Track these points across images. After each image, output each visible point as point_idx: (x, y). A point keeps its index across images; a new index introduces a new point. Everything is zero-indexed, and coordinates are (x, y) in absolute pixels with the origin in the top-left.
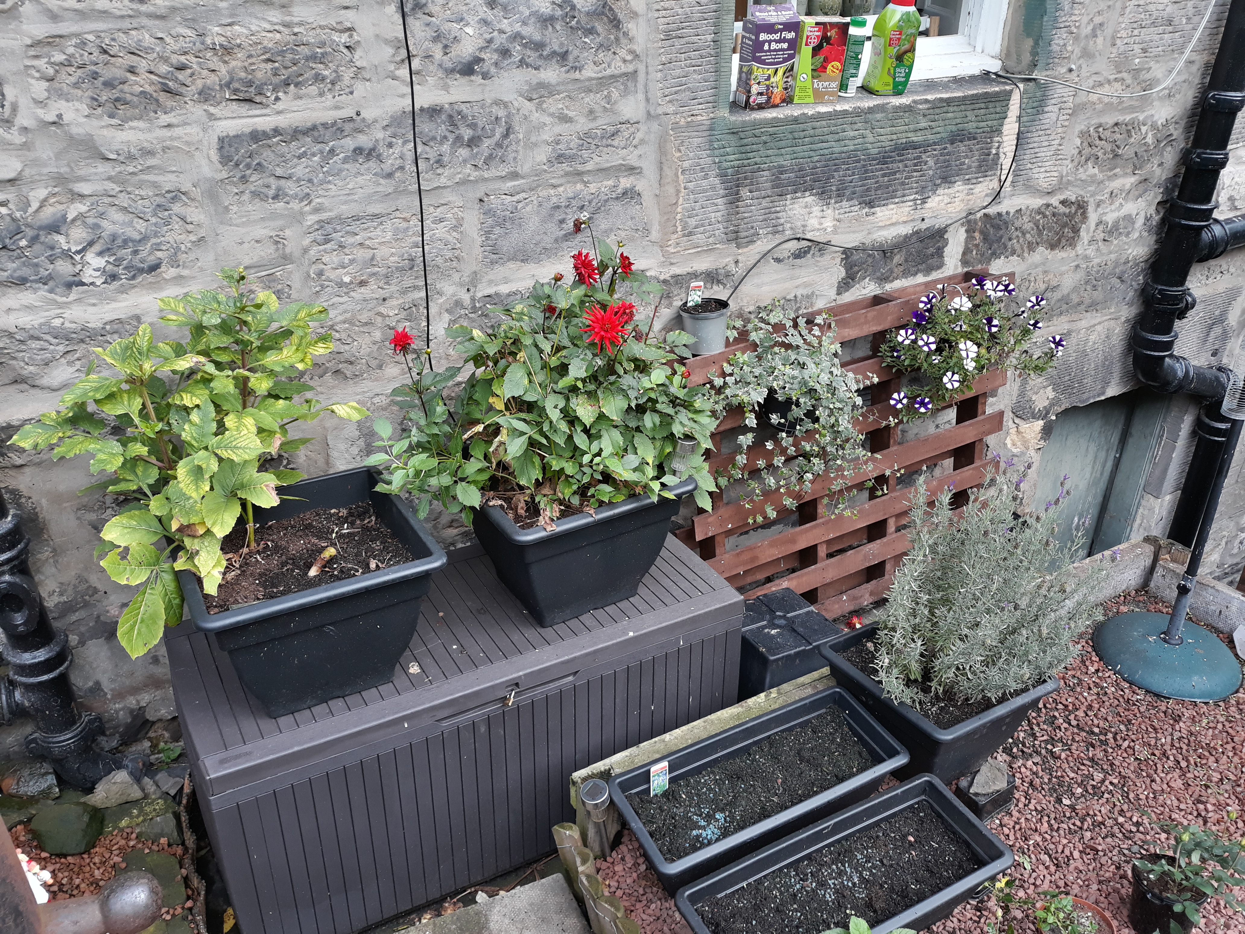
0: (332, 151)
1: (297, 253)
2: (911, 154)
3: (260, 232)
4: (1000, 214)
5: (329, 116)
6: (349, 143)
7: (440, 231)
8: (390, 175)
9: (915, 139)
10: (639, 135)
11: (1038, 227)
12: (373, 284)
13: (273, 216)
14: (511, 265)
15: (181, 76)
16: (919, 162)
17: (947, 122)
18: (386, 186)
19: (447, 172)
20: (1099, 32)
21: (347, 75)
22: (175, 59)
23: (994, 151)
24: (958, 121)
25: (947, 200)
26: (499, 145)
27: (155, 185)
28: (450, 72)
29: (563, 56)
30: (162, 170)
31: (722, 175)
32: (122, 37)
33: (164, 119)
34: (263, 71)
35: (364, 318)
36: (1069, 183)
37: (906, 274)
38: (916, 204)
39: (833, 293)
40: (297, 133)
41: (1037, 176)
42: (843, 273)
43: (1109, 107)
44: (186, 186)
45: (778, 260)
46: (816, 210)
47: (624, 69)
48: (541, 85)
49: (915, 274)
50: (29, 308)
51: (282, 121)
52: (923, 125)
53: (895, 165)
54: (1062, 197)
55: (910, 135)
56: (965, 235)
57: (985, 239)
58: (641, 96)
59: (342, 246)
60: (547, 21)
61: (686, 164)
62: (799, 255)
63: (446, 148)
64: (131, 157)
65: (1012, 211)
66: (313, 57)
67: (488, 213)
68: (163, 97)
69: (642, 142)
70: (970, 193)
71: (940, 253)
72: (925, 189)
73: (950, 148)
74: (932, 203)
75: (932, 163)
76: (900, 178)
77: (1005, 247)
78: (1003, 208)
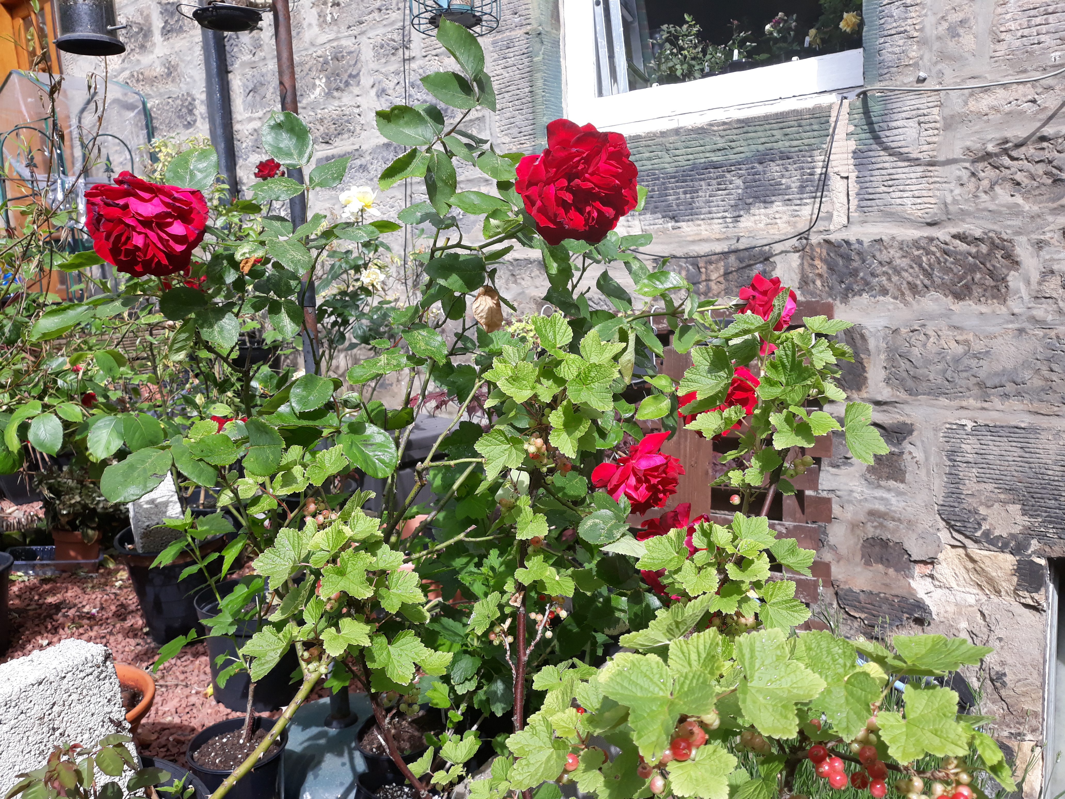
2: (713, 173)
4: (847, 242)
5: (350, 148)
9: (715, 159)
11: (920, 266)
16: (723, 181)
17: (750, 142)
20: (961, 31)
21: (358, 128)
23: (818, 171)
24: (763, 140)
25: (765, 220)
36: (963, 212)
38: (726, 222)
41: (899, 201)
51: (335, 151)
52: (720, 146)
53: (696, 183)
54: (954, 231)
55: (708, 155)
56: (799, 261)
57: (831, 269)
65: (867, 241)
66: (347, 121)
70: (796, 214)
72: (735, 207)
73: (759, 168)
74: (746, 222)
75: (739, 182)
76: (703, 195)
77: (867, 284)
78: (850, 235)
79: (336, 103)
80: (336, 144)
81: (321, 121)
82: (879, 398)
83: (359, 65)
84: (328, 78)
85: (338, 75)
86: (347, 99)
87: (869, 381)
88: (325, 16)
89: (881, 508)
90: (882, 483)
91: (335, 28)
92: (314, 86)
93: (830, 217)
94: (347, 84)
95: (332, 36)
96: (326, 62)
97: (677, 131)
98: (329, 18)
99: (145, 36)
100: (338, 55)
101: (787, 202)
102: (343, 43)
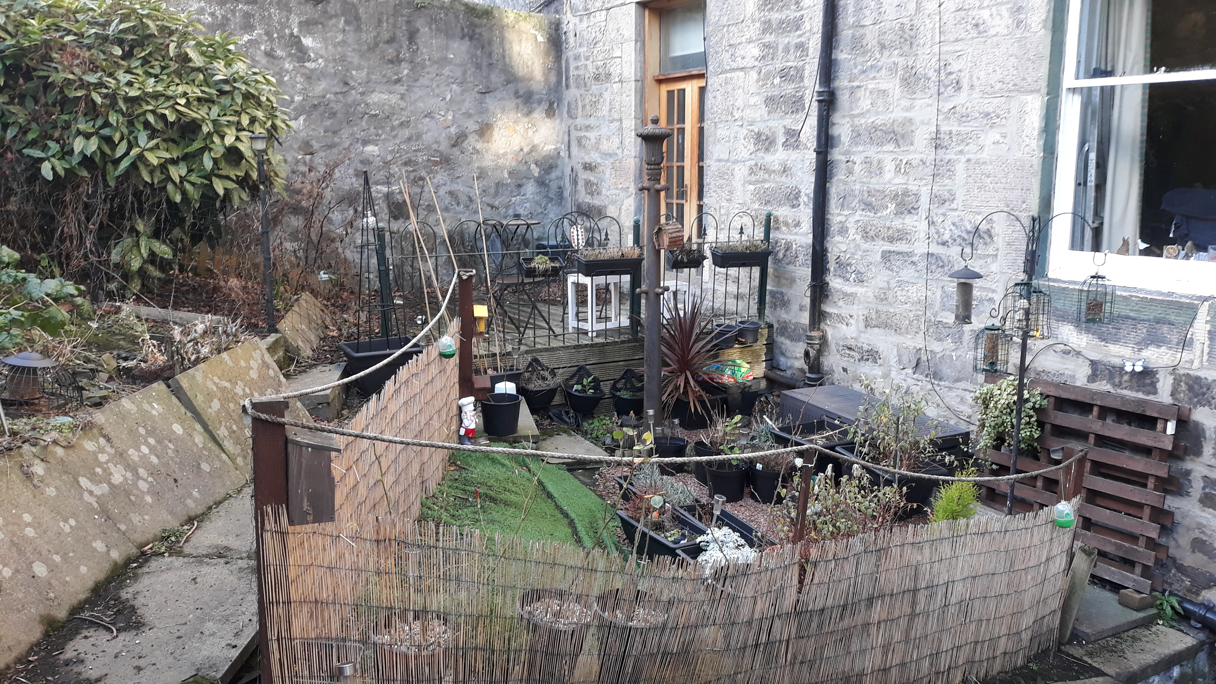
0: (906, 261)
1: (892, 288)
2: (1130, 322)
3: (886, 279)
5: (907, 250)
6: (910, 259)
8: (919, 272)
9: (1132, 314)
10: (996, 279)
12: (908, 304)
13: (889, 275)
14: (948, 313)
16: (1135, 327)
17: (1153, 311)
18: (916, 275)
19: (933, 275)
21: (913, 240)
24: (1160, 312)
25: (1156, 354)
27: (868, 260)
28: (938, 244)
30: (870, 256)
33: (873, 243)
34: (896, 235)
35: (904, 314)
37: (1131, 388)
38: (1134, 350)
39: (1085, 380)
40: (899, 253)
42: (1091, 372)
45: (1056, 352)
46: (1075, 333)
47: (992, 253)
49: (1138, 391)
51: (896, 249)
52: (1136, 308)
53: (1120, 325)
56: (1172, 381)
57: (1190, 389)
58: (998, 264)
60: (968, 232)
62: (1065, 353)
63: (934, 267)
64: (865, 251)
66: (907, 233)
67: (944, 292)
69: (997, 281)
70: (1174, 356)
71: (1153, 385)
72: (1140, 343)
73: (1156, 326)
74: (1145, 353)
75: (1145, 331)
76: (1123, 332)
77: (1209, 402)
78: (1202, 374)
79: (901, 221)
80: (897, 245)
81: (889, 228)
82: (1209, 463)
83: (919, 203)
84: (897, 205)
85: (904, 205)
86: (909, 221)
87: (1205, 453)
88: (900, 168)
89: (1205, 523)
90: (1206, 509)
91: (906, 177)
92: (887, 207)
93: (1192, 362)
94: (910, 212)
95: (903, 181)
96: (898, 196)
98: (903, 170)
99: (770, 143)
100: (906, 193)
101: (1170, 348)
102: (910, 187)
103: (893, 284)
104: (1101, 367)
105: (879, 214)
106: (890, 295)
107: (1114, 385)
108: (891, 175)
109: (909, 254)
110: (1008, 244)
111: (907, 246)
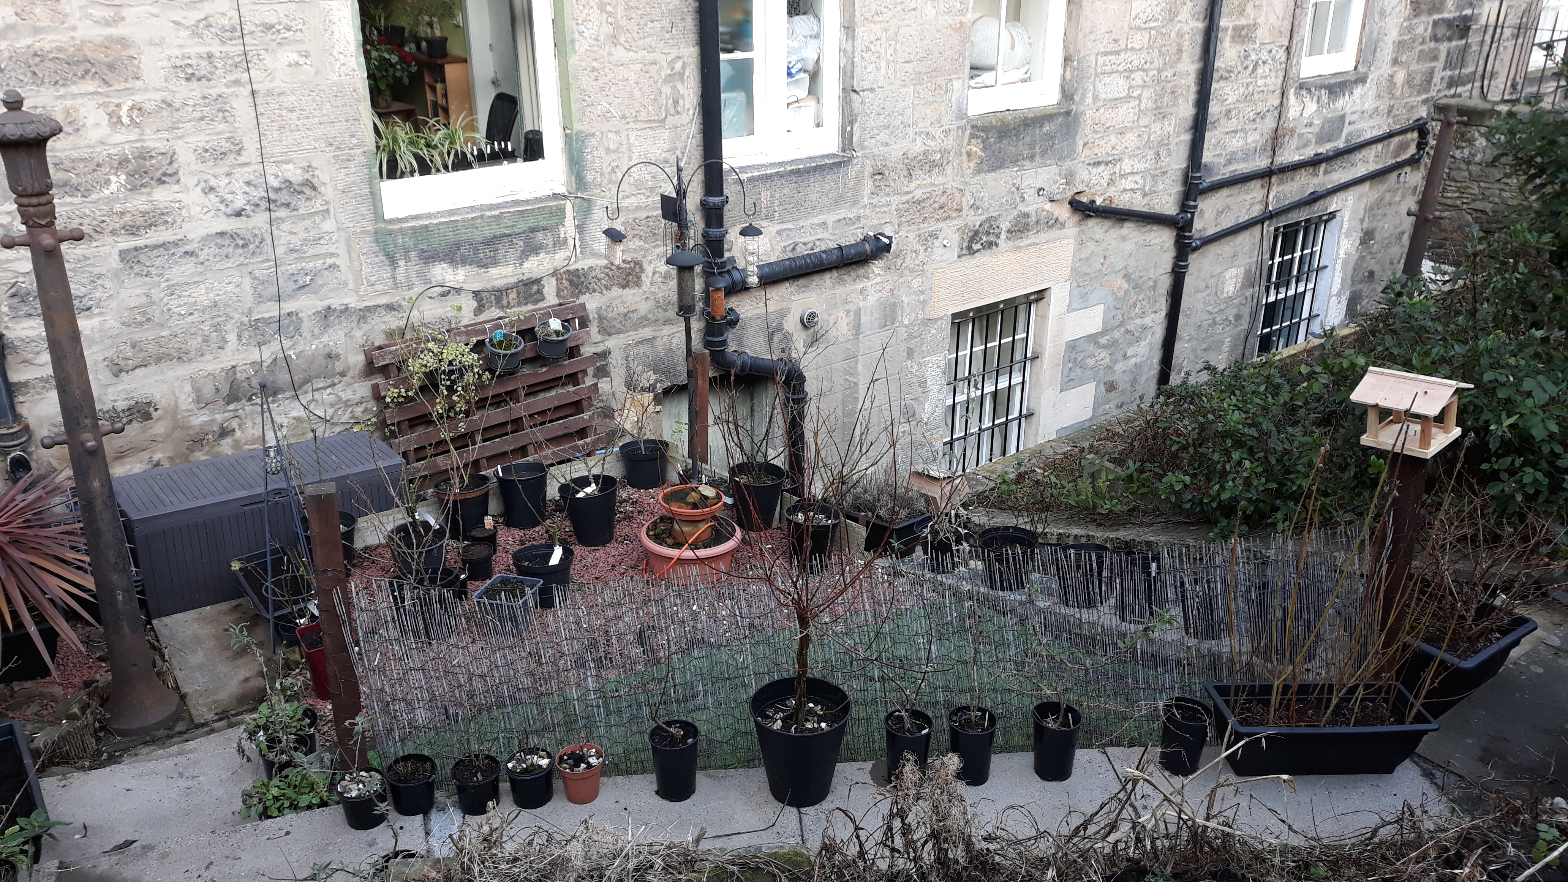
0: (173, 254)
1: (157, 300)
2: (506, 239)
3: (139, 291)
4: (577, 270)
5: (171, 238)
6: (182, 250)
7: (230, 288)
8: (202, 263)
9: (507, 232)
10: (334, 239)
11: (609, 276)
12: (196, 314)
13: (145, 284)
14: (270, 303)
15: (102, 225)
16: (512, 243)
17: (526, 222)
18: (200, 268)
19: (231, 261)
21: (179, 220)
22: (100, 219)
23: (562, 235)
24: (533, 221)
25: (537, 263)
26: (258, 247)
27: (90, 272)
28: (230, 216)
29: (288, 205)
30: (93, 265)
31: (387, 255)
32: (77, 212)
33: (94, 244)
34: (140, 221)
35: (193, 330)
37: (519, 304)
38: (515, 266)
39: (472, 315)
40: (156, 247)
41: (597, 247)
42: (476, 304)
43: (638, 208)
44: (104, 272)
45: (431, 298)
46: (450, 271)
47: (321, 208)
48: (278, 218)
49: (526, 304)
50: (32, 328)
51: (148, 242)
52: (510, 224)
53: (496, 246)
55: (502, 230)
56: (555, 282)
57: (571, 284)
58: (333, 220)
59: (179, 296)
60: (277, 190)
61: (364, 251)
62: (443, 295)
63: (230, 250)
64: (79, 261)
65: (586, 268)
66: (163, 214)
67: (255, 278)
68: (94, 235)
69: (336, 241)
70: (553, 258)
71: (540, 292)
72: (520, 258)
73: (531, 235)
74: (527, 265)
75: (521, 243)
76: (501, 252)
77: (588, 288)
78: (578, 266)
79: (144, 198)
80: (148, 235)
81: (123, 213)
82: (596, 341)
83: (175, 165)
84: (130, 175)
85: (145, 172)
86: (162, 196)
88: (119, 117)
90: (600, 380)
91: (137, 130)
92: (108, 182)
94: (161, 182)
95: (132, 137)
96: (128, 161)
97: (482, 217)
100: (143, 155)
101: (548, 253)
102: (150, 144)
103: (156, 294)
104: (484, 295)
105: (94, 197)
106: (155, 312)
107: (502, 308)
108: (104, 130)
109: (175, 244)
110: (344, 192)
111: (170, 232)
